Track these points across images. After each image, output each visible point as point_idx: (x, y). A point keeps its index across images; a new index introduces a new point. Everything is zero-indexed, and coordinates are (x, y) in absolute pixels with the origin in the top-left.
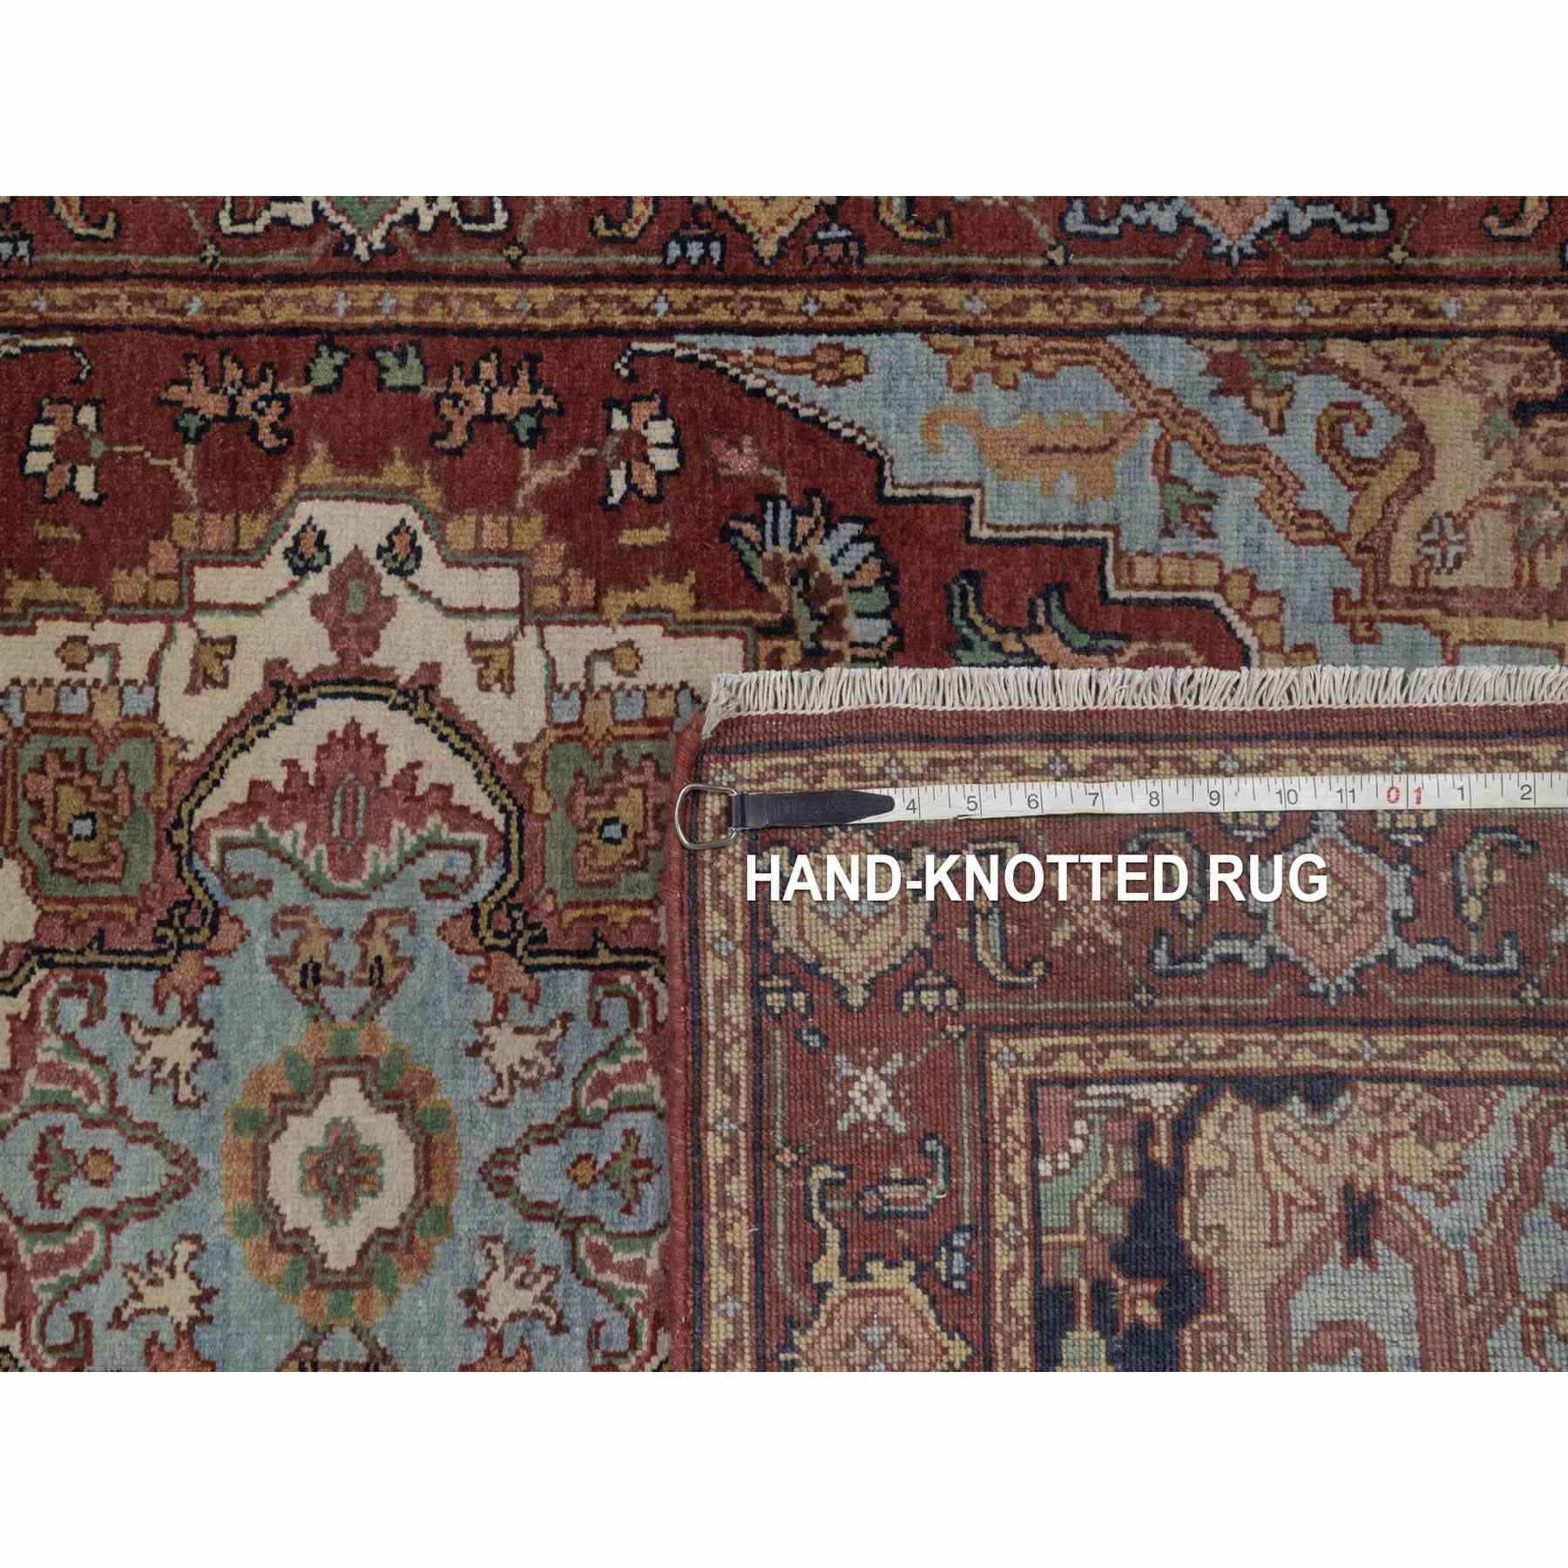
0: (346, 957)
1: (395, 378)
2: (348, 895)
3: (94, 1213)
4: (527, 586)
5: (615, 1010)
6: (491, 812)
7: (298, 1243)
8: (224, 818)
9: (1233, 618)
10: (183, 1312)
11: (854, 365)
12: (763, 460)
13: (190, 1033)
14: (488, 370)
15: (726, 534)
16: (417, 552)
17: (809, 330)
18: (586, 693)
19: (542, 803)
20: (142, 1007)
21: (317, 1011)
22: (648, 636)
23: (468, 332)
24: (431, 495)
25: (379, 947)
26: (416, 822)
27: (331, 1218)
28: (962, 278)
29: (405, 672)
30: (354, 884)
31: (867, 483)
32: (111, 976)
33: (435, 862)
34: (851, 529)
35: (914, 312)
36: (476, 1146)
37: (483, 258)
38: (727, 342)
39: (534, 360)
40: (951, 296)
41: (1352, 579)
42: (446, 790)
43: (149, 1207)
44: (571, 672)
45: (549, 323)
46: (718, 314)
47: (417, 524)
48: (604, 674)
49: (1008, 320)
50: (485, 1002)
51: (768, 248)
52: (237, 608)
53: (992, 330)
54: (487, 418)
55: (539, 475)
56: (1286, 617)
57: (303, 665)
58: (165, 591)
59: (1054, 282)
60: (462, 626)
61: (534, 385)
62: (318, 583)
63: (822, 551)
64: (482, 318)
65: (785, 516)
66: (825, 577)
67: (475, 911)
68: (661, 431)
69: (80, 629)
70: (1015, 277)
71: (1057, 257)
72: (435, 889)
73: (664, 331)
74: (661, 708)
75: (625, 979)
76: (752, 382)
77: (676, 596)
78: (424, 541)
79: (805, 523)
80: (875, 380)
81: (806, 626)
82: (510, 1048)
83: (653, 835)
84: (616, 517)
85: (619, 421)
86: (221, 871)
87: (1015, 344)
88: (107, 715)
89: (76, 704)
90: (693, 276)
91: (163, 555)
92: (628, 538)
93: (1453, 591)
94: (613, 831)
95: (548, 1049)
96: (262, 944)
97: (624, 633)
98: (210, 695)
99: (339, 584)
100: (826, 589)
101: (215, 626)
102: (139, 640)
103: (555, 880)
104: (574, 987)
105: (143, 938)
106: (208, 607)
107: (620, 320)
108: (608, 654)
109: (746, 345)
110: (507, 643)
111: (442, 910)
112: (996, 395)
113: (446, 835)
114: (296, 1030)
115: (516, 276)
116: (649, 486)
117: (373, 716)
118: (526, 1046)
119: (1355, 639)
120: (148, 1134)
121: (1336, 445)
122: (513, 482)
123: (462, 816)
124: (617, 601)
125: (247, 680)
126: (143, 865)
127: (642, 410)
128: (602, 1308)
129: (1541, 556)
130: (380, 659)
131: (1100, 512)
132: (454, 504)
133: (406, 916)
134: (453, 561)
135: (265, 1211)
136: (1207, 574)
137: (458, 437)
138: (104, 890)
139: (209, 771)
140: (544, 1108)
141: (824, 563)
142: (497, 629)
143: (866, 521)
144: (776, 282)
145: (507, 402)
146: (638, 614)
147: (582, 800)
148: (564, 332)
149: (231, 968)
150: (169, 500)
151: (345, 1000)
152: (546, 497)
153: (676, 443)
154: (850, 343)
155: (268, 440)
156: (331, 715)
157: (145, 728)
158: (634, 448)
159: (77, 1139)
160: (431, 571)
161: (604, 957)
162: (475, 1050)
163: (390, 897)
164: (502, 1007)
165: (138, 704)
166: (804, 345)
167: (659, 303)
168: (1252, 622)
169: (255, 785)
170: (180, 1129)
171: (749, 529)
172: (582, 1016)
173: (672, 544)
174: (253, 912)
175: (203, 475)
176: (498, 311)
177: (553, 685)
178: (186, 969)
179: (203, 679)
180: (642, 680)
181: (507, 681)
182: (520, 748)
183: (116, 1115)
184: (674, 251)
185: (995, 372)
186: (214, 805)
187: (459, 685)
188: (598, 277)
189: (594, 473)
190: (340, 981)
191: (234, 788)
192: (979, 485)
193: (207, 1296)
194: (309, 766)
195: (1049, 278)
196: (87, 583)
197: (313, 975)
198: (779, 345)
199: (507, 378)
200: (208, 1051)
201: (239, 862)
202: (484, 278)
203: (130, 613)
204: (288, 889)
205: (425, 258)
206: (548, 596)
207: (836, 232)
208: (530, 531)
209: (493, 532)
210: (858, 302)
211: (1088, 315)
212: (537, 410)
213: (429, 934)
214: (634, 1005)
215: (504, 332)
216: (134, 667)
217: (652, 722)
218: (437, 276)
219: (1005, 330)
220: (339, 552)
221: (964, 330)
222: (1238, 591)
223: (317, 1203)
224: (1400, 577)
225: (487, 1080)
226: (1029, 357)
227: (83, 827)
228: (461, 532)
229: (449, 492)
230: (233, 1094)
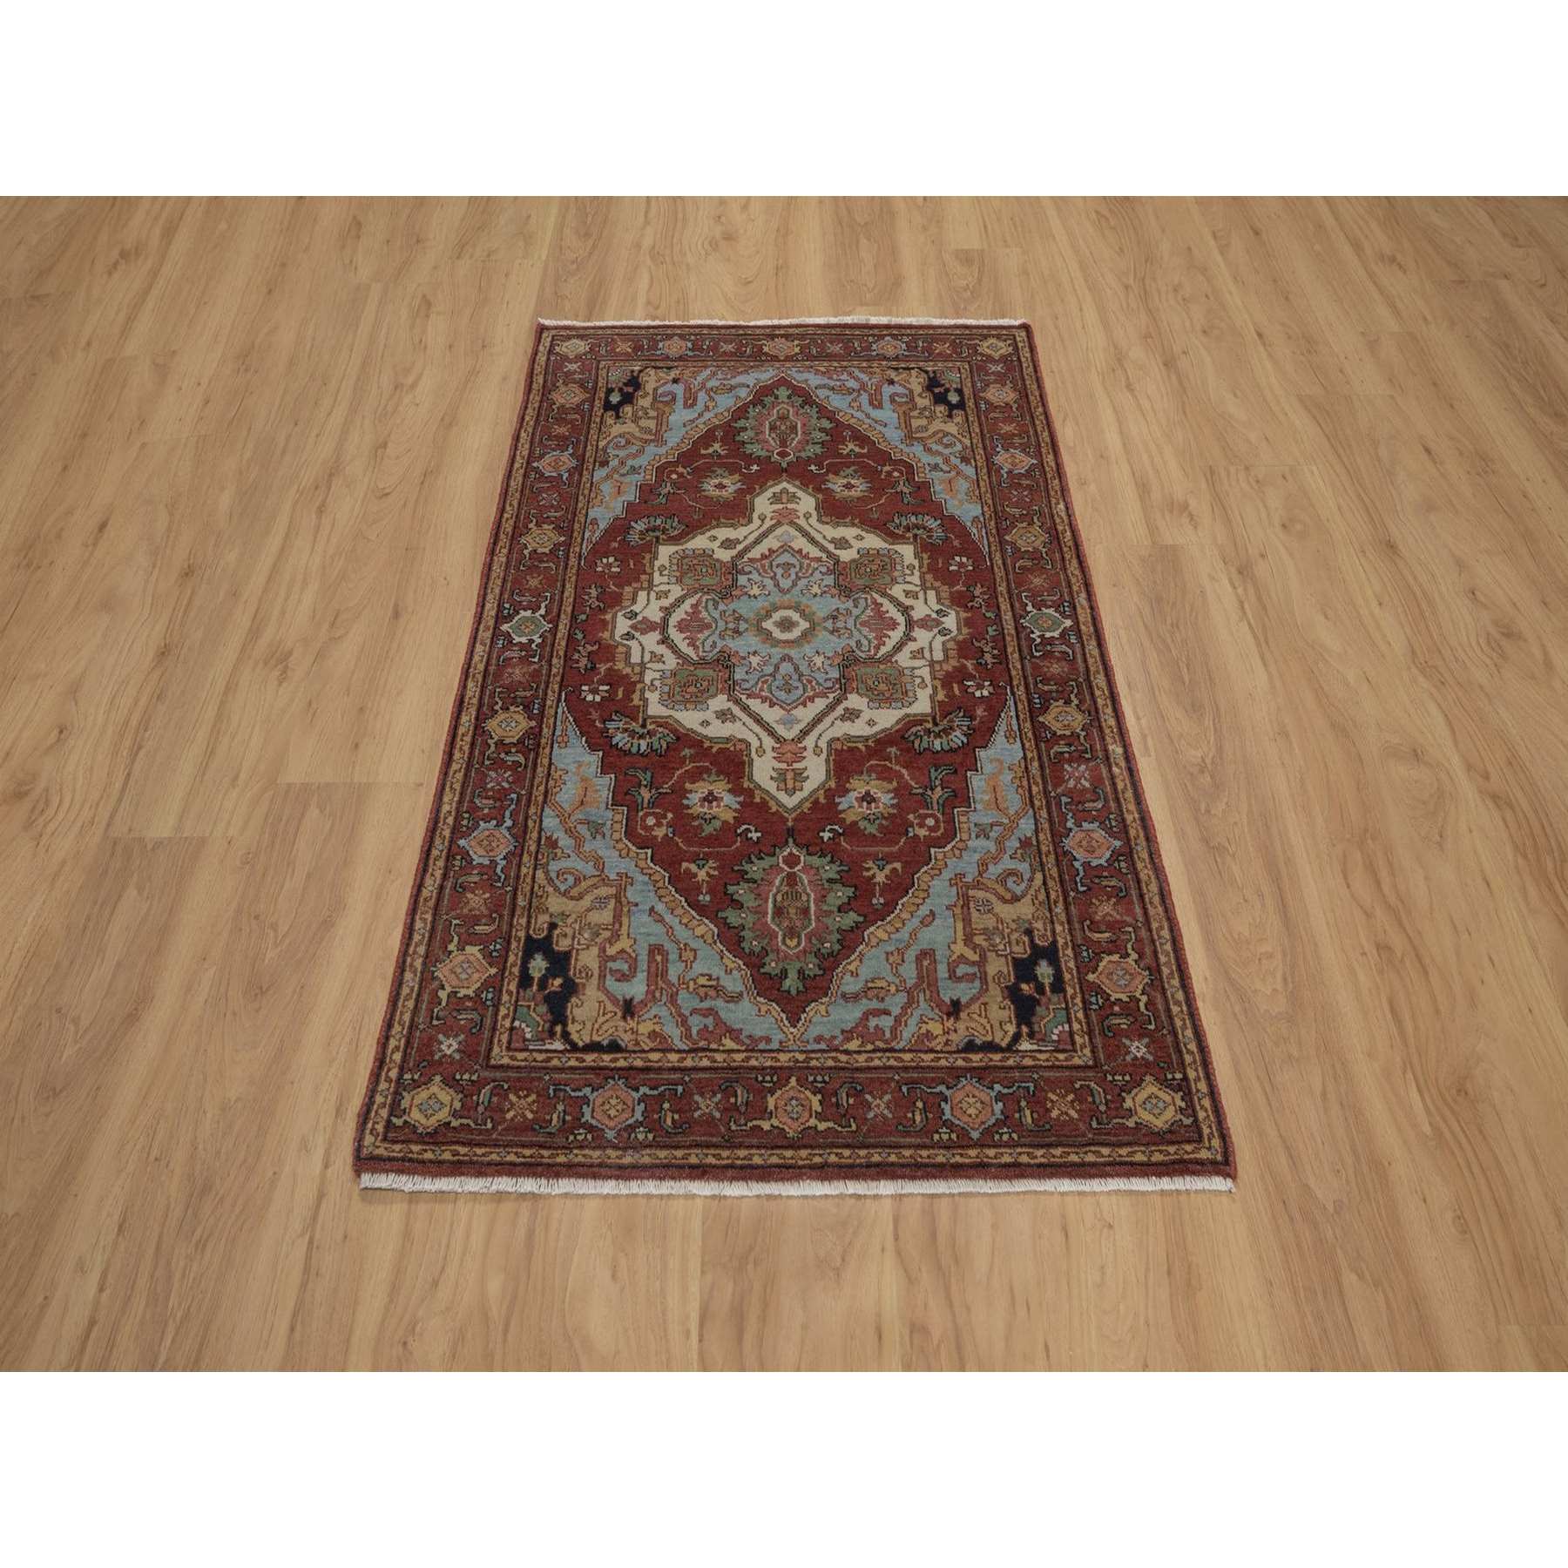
0: (840, 624)
1: (989, 629)
2: (855, 625)
3: (775, 575)
4: (939, 662)
5: (829, 684)
6: (879, 655)
7: (768, 615)
8: (872, 597)
9: (953, 843)
10: (752, 593)
11: (1012, 741)
12: (981, 718)
13: (819, 592)
14: (996, 652)
15: (960, 708)
16: (945, 635)
17: (1019, 728)
18: (913, 676)
19: (882, 667)
20: (825, 583)
21: (826, 619)
22: (929, 691)
23: (1005, 646)
24: (961, 638)
25: (842, 632)
26: (876, 638)
27: (774, 623)
28: (1042, 767)
29: (914, 634)
30: (858, 626)
31: (977, 744)
32: (832, 576)
33: (865, 642)
34: (965, 741)
35: (1029, 755)
36: (793, 653)
37: (1026, 651)
38: (1013, 708)
39: (1000, 663)
40: (1036, 764)
41: (969, 879)
42: (884, 645)
43: (777, 585)
44: (917, 672)
45: (1011, 666)
46: (1020, 707)
47: (952, 635)
48: (918, 681)
49: (1032, 781)
50: (830, 655)
51: (1041, 719)
52: (926, 599)
53: (1028, 776)
54: (983, 652)
55: (969, 665)
56: (954, 859)
57: (913, 613)
58: (928, 585)
59: (1045, 792)
60: (927, 645)
61: (994, 663)
62: (934, 615)
63: (958, 733)
64: (1009, 650)
65: (967, 723)
66: (950, 734)
67: (853, 651)
68: (986, 693)
69: (917, 568)
70: (1045, 783)
71: (1053, 794)
72: (858, 643)
73: (1013, 693)
74: (911, 694)
75: (837, 686)
76: (1003, 715)
77: (941, 696)
78: (948, 637)
79: (965, 728)
80: (1007, 746)
81: (937, 729)
82: (819, 660)
83: (876, 693)
84: (961, 683)
85: (987, 683)
86: (859, 598)
87: (1025, 783)
88: (896, 574)
89: (898, 567)
90: (1030, 701)
91: (937, 584)
92: (955, 686)
93: (969, 909)
94: (876, 683)
95: (819, 669)
96: (842, 606)
97: (930, 686)
98: (904, 595)
99: (934, 620)
100: (948, 734)
101: (921, 595)
102: (916, 579)
103: (863, 670)
104: (835, 674)
105: (841, 582)
106: (925, 593)
107: (1015, 683)
108: (923, 681)
109: (1013, 713)
110: (923, 657)
111: (853, 644)
112: (1010, 778)
113: (872, 645)
114: (821, 614)
115: (1022, 659)
116: (970, 690)
117: (901, 629)
118: (819, 664)
119: (950, 880)
120: (794, 584)
121: (1010, 874)
122: (966, 658)
123: (877, 648)
124: (938, 683)
125: (908, 602)
126: (860, 582)
127: (991, 689)
128: (752, 682)
129: (983, 937)
130: (916, 629)
131: (979, 807)
132: (958, 643)
133: (851, 636)
134: (944, 644)
135: (776, 608)
136: (965, 836)
137: (977, 644)
138: (853, 575)
139: (884, 594)
140: (804, 668)
141: (955, 734)
142: (927, 654)
143: (968, 744)
144: (1031, 720)
145: (988, 657)
146: (935, 688)
147: (884, 676)
148: (1009, 670)
149: (835, 600)
150: (951, 585)
151: (829, 624)
152: (964, 666)
153: (983, 697)
154: (1018, 739)
155: (970, 605)
156: (901, 619)
157: (894, 581)
158: (980, 687)
159: (793, 571)
160: (940, 639)
161: (843, 681)
162: (817, 652)
163: (856, 633)
164: (829, 658)
165: (900, 580)
166: (1015, 728)
167: (1021, 692)
168: (952, 850)
169: (882, 605)
170: (796, 591)
171: (961, 714)
172: (828, 676)
173: (955, 696)
174: (850, 604)
175: (958, 592)
176: (1012, 654)
177: (914, 668)
178: (835, 591)
179: (907, 593)
180: (917, 689)
181: (914, 658)
182: (896, 661)
183: (799, 578)
184: (1036, 696)
185: (1015, 777)
186: (875, 595)
187: (912, 646)
188: (1025, 678)
189: (972, 677)
190: (834, 623)
191: (880, 600)
192: (982, 773)
193: (756, 598)
194: (887, 615)
195: (1046, 792)
196: (929, 569)
197: (835, 618)
198: (1014, 722)
199: (994, 657)
200: (815, 596)
201: (862, 602)
202: (1020, 650)
203: (922, 578)
204: (856, 612)
205: (1023, 635)
206: (937, 667)
207: (1049, 736)
208: (954, 663)
209: (952, 653)
210: (1030, 741)
211: (1037, 803)
212: (986, 664)
213: (847, 641)
214: (831, 688)
215: (1007, 656)
216: (908, 579)
217: (906, 692)
218: (1019, 638)
219: (1028, 780)
220: (943, 619)
221: (1026, 768)
222: (961, 845)
223: (778, 620)
224: (971, 893)
225: (810, 655)
226: (1022, 787)
227: (868, 570)
228: (951, 645)
229: (962, 642)
230: (804, 600)
